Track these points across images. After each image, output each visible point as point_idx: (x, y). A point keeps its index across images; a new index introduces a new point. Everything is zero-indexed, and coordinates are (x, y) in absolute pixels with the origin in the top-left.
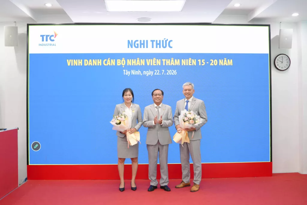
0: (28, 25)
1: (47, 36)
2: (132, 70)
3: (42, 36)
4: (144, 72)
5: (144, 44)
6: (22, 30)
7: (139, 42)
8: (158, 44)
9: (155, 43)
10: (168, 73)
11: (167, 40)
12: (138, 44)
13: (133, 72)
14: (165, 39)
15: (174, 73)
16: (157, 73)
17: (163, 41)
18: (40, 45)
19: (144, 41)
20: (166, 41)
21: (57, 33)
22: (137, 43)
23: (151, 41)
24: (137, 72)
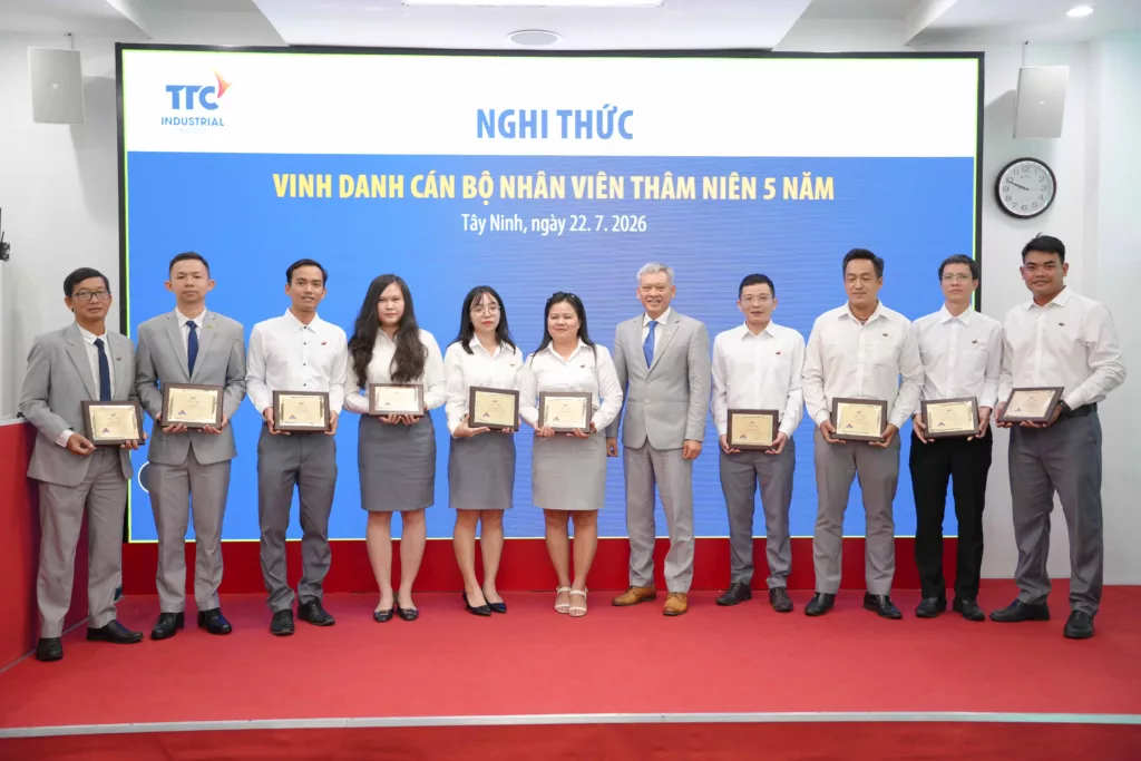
0: (119, 48)
1: (191, 90)
2: (492, 216)
3: (174, 90)
4: (533, 221)
5: (533, 124)
6: (97, 66)
7: (515, 118)
8: (585, 124)
9: (571, 121)
10: (616, 225)
11: (615, 109)
12: (512, 125)
13: (497, 223)
14: (606, 106)
15: (636, 227)
16: (579, 224)
17: (600, 114)
18: (165, 121)
19: (534, 113)
20: (611, 114)
21: (226, 79)
22: (509, 119)
23: (559, 113)
24: (511, 220)
